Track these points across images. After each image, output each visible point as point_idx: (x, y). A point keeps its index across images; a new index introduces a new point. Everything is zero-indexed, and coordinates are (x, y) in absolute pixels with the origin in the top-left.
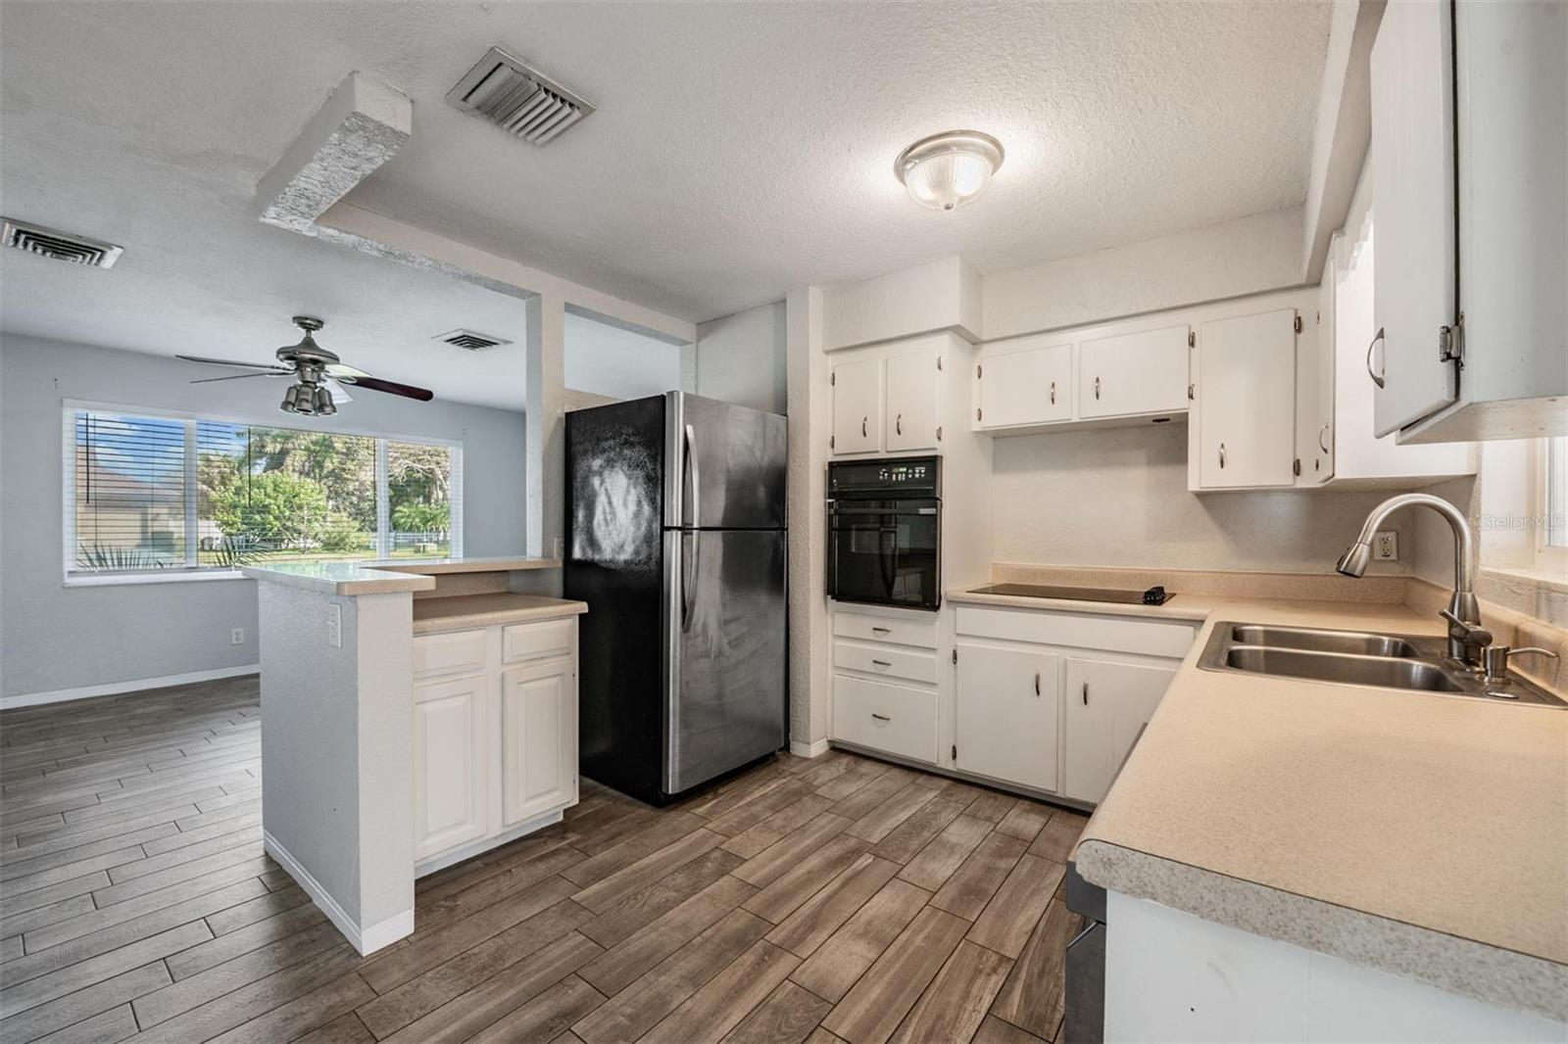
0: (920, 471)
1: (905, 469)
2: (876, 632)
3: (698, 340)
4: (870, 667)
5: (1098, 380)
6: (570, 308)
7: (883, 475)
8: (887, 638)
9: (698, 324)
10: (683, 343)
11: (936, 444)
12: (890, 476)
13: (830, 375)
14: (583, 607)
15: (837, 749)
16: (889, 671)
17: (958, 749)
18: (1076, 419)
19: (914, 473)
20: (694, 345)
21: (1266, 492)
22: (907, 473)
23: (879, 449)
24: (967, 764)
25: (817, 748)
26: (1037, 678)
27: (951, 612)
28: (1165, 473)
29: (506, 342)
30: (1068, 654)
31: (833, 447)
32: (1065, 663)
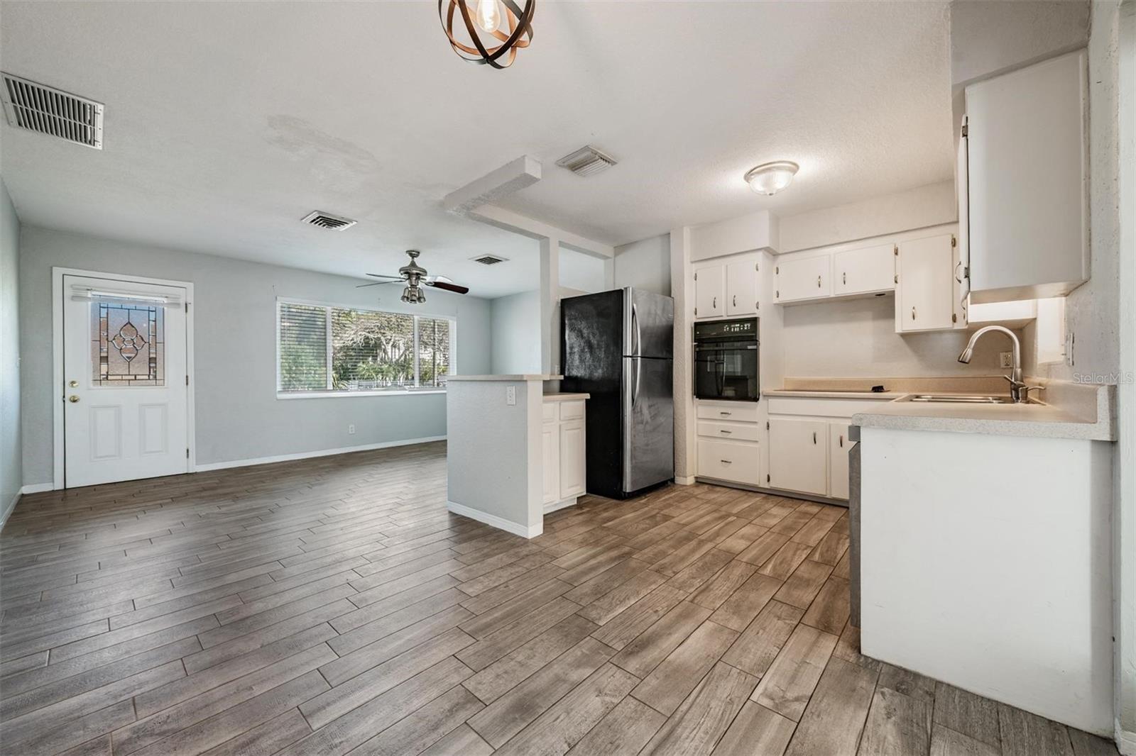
0: (747, 326)
1: (738, 325)
2: (724, 415)
3: (615, 256)
4: (719, 434)
5: (844, 274)
6: (561, 244)
7: (726, 328)
8: (729, 418)
9: (615, 247)
10: (605, 258)
11: (756, 311)
12: (730, 329)
13: (694, 275)
14: (588, 396)
15: (700, 482)
16: (730, 436)
17: (771, 477)
18: (832, 296)
19: (744, 327)
20: (612, 260)
21: (940, 332)
22: (740, 327)
23: (723, 314)
24: (775, 484)
25: (690, 481)
26: (815, 435)
27: (765, 402)
28: (882, 324)
29: (507, 260)
30: (832, 421)
31: (696, 314)
32: (830, 425)
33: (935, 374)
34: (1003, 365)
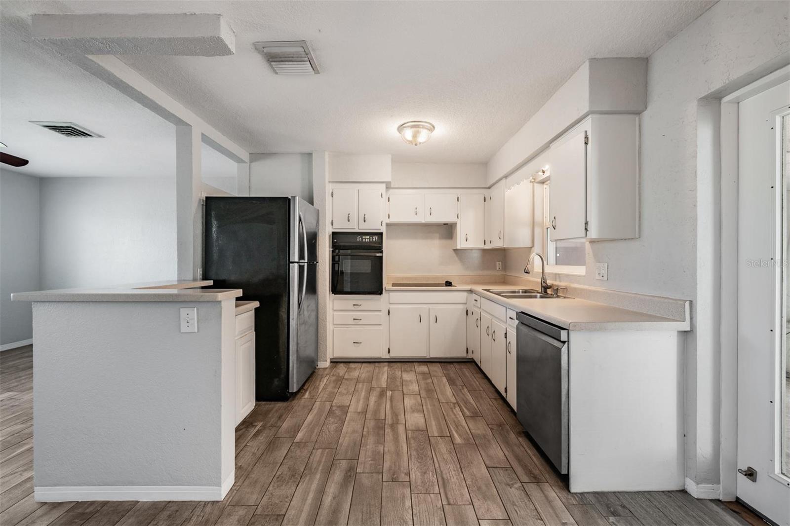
0: (375, 238)
1: (368, 237)
2: (355, 306)
3: (251, 162)
4: (352, 322)
5: (431, 208)
7: (359, 239)
8: (359, 308)
9: (250, 154)
10: (239, 160)
11: (380, 227)
12: (362, 239)
13: (331, 193)
14: (257, 304)
15: (335, 362)
16: (360, 322)
17: (390, 349)
18: (423, 222)
19: (373, 239)
20: (248, 164)
22: (370, 239)
23: (355, 228)
24: (395, 354)
25: (327, 364)
26: (420, 316)
27: (387, 295)
28: (448, 242)
29: (100, 136)
30: (430, 306)
31: (332, 225)
32: (429, 309)
33: (468, 273)
34: (498, 269)
